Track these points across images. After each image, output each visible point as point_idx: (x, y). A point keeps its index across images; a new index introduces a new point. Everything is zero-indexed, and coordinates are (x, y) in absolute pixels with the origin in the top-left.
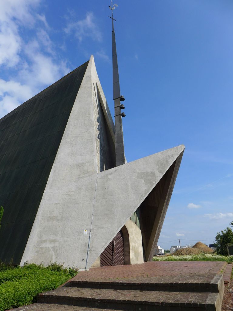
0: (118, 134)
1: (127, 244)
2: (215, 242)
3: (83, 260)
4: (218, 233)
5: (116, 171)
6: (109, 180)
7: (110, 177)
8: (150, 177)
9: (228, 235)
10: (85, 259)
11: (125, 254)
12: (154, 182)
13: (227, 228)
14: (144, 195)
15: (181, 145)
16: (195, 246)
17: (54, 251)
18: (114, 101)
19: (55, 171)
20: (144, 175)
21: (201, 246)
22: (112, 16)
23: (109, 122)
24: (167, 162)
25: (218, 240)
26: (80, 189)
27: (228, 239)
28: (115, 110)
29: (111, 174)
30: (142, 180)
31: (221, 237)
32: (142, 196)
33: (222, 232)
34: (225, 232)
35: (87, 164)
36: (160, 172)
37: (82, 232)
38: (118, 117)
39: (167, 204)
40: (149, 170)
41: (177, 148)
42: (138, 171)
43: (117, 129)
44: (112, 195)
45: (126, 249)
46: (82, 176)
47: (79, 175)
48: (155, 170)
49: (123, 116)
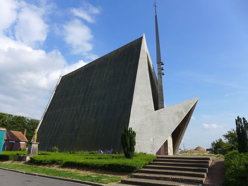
0: (160, 85)
1: (166, 145)
2: (211, 147)
3: (151, 151)
4: (213, 142)
5: (164, 110)
6: (161, 115)
7: (161, 113)
8: (180, 114)
9: (220, 143)
10: (152, 151)
11: (165, 150)
12: (182, 117)
13: (220, 139)
14: (178, 123)
15: (196, 98)
16: (196, 149)
17: (138, 147)
18: (157, 64)
19: (133, 109)
20: (178, 113)
21: (201, 150)
22: (155, 4)
23: (154, 77)
24: (189, 106)
25: (213, 146)
26: (147, 119)
27: (219, 146)
28: (158, 70)
29: (161, 112)
30: (177, 116)
31: (215, 144)
32: (177, 124)
33: (216, 141)
34: (218, 141)
35: (149, 106)
36: (186, 112)
37: (150, 139)
38: (159, 75)
39: (187, 127)
40: (180, 111)
41: (194, 99)
42: (174, 111)
43: (159, 82)
44: (162, 123)
45: (166, 148)
46: (147, 112)
47: (146, 112)
48: (183, 111)
49: (163, 74)
